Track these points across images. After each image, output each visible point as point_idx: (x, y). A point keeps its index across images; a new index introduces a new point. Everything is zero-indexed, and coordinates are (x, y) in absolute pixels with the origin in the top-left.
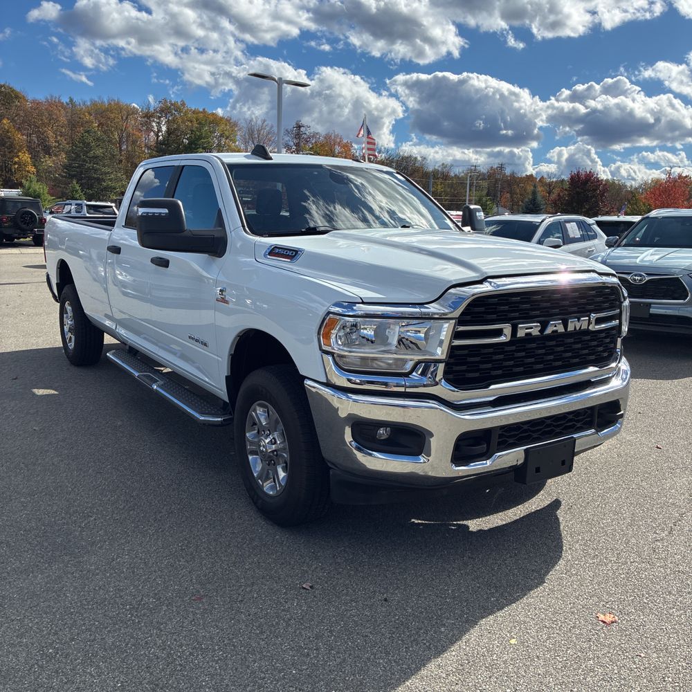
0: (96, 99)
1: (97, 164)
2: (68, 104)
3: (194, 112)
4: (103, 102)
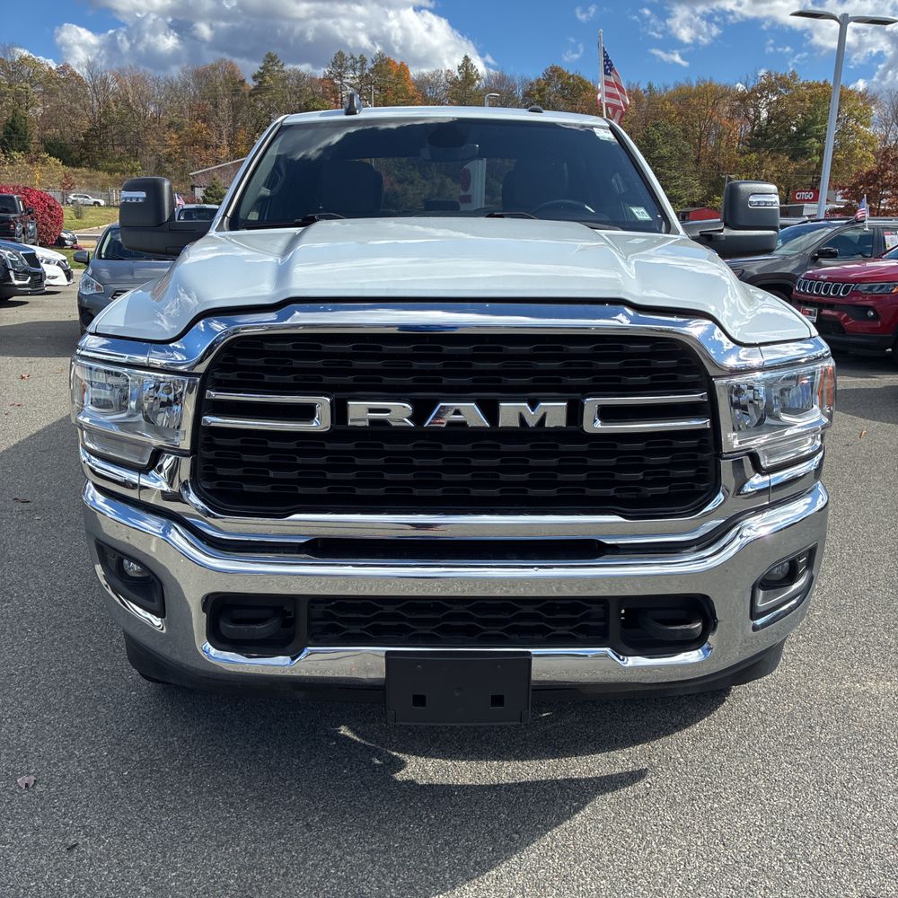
0: (683, 82)
1: (661, 167)
2: (645, 92)
3: (809, 87)
4: (691, 86)
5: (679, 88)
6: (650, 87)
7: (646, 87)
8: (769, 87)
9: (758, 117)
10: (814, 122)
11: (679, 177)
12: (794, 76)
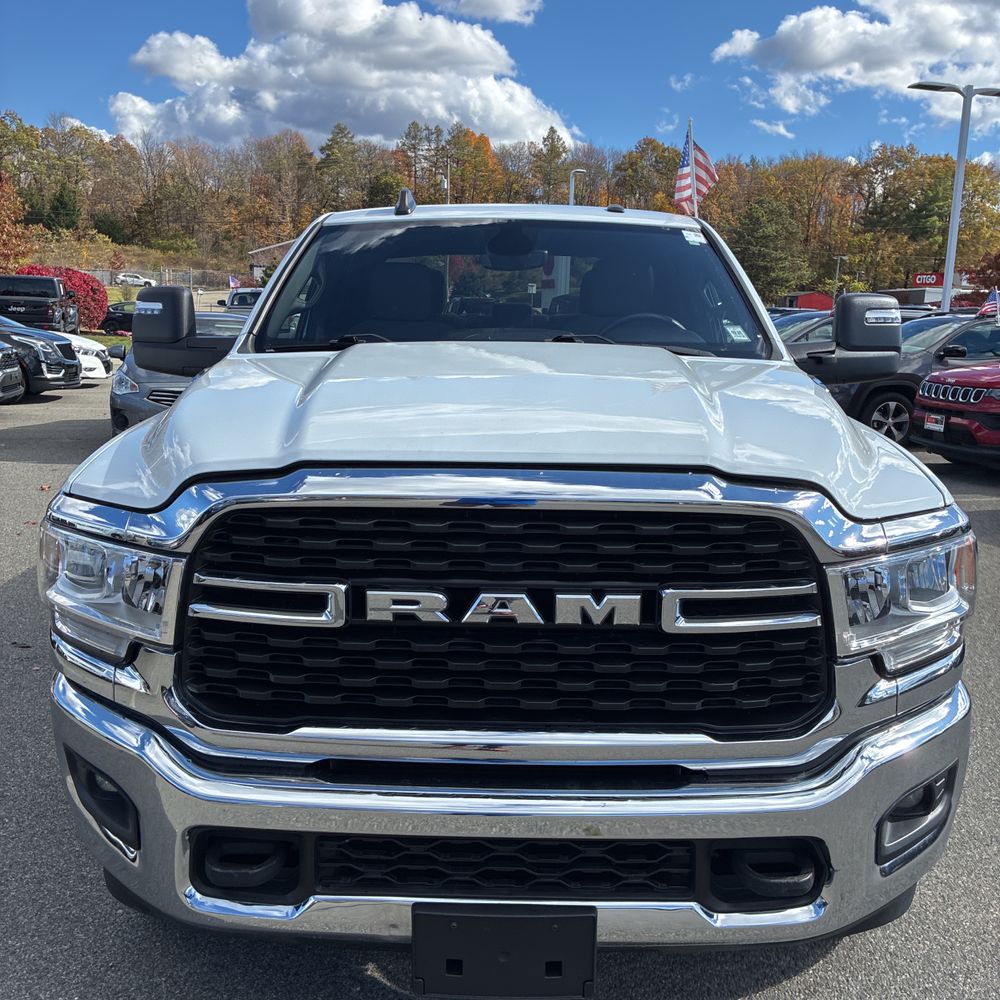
0: (789, 155)
1: (766, 247)
2: (747, 166)
3: (930, 160)
4: (798, 158)
5: (785, 162)
6: (753, 160)
7: (748, 161)
8: (884, 161)
9: (872, 194)
10: (935, 199)
11: (785, 259)
12: (912, 150)
